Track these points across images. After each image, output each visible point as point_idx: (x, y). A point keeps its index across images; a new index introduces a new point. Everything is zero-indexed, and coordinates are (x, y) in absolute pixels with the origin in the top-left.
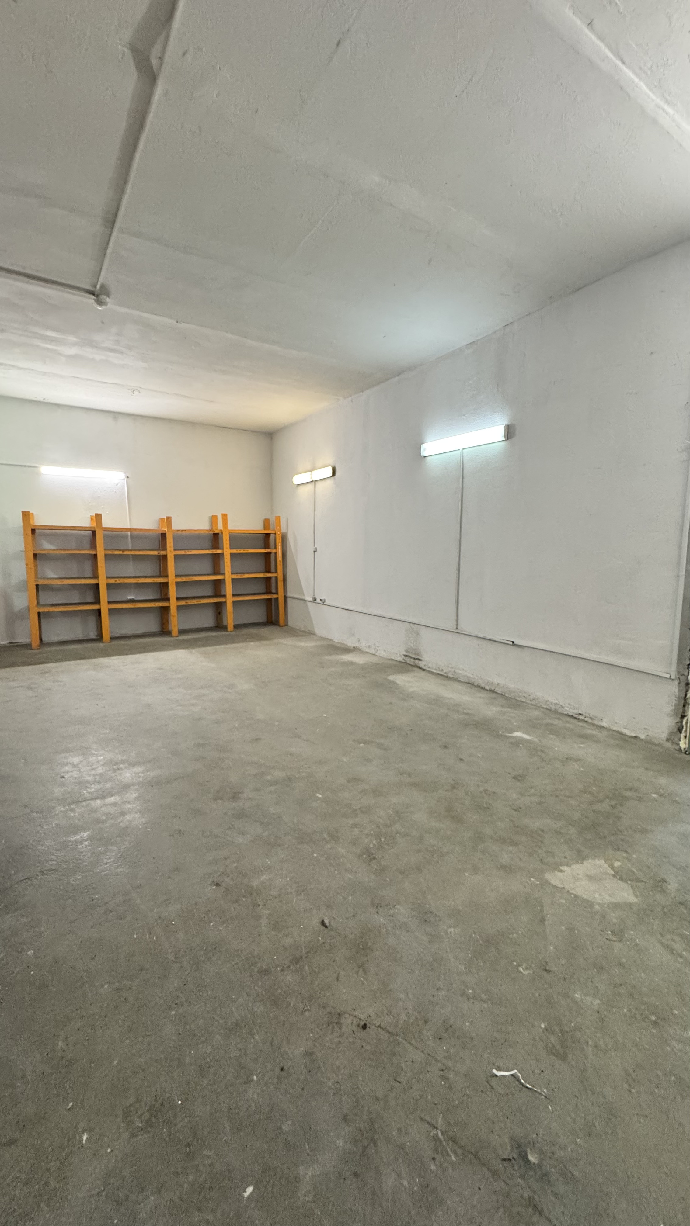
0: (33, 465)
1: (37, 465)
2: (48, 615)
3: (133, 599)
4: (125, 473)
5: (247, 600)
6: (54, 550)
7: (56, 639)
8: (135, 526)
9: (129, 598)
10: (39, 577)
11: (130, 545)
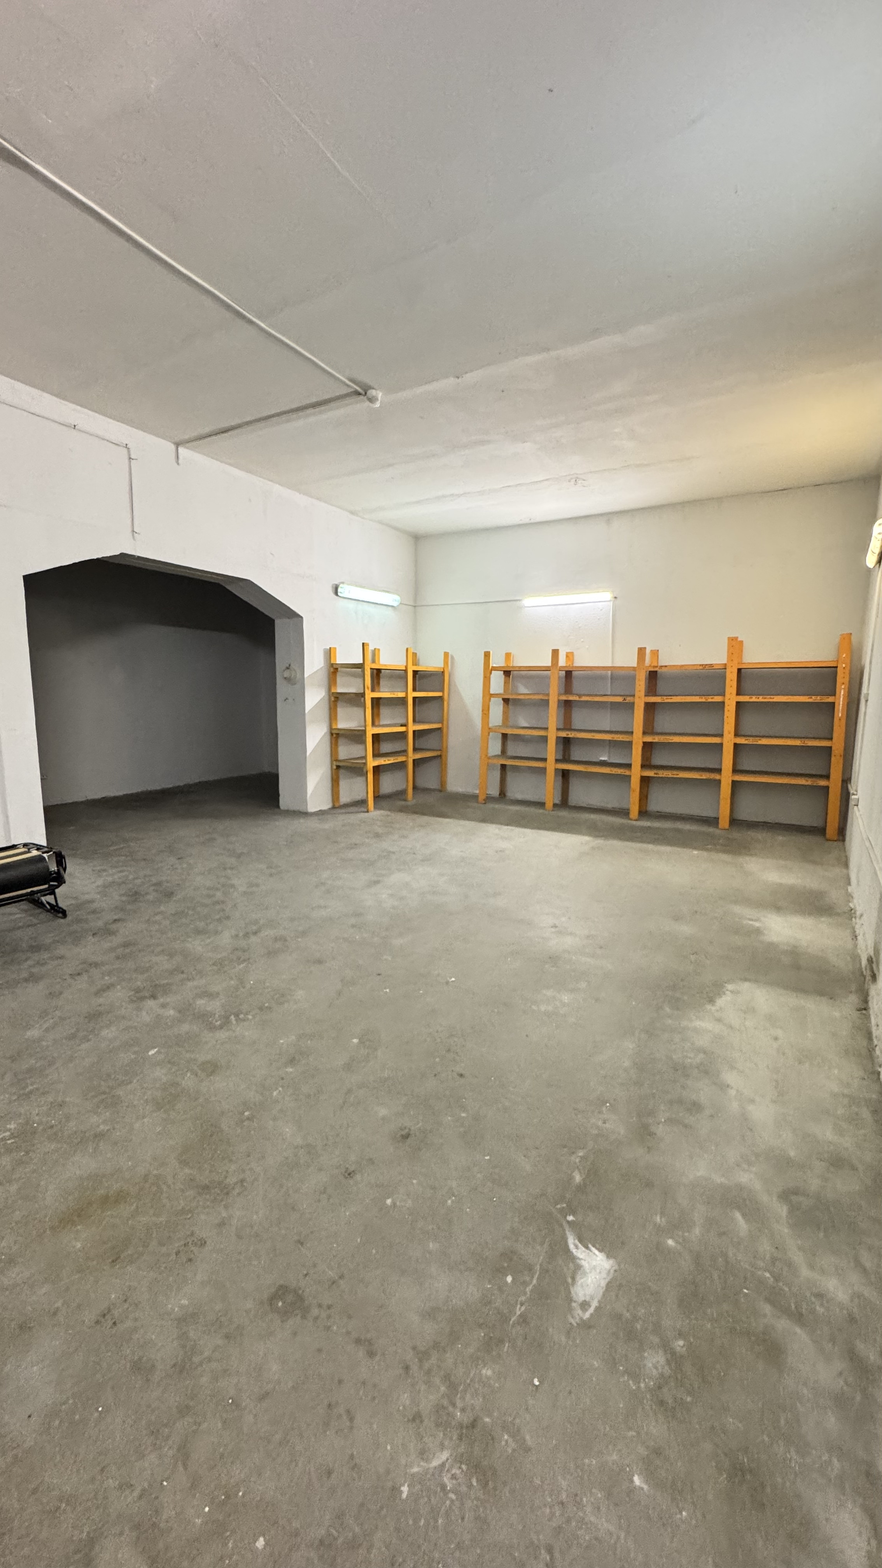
0: (518, 598)
1: (520, 598)
2: (516, 768)
3: (604, 760)
4: (613, 592)
5: (781, 784)
6: (528, 694)
7: (519, 797)
8: (618, 664)
9: (603, 759)
10: (510, 724)
11: (609, 690)
